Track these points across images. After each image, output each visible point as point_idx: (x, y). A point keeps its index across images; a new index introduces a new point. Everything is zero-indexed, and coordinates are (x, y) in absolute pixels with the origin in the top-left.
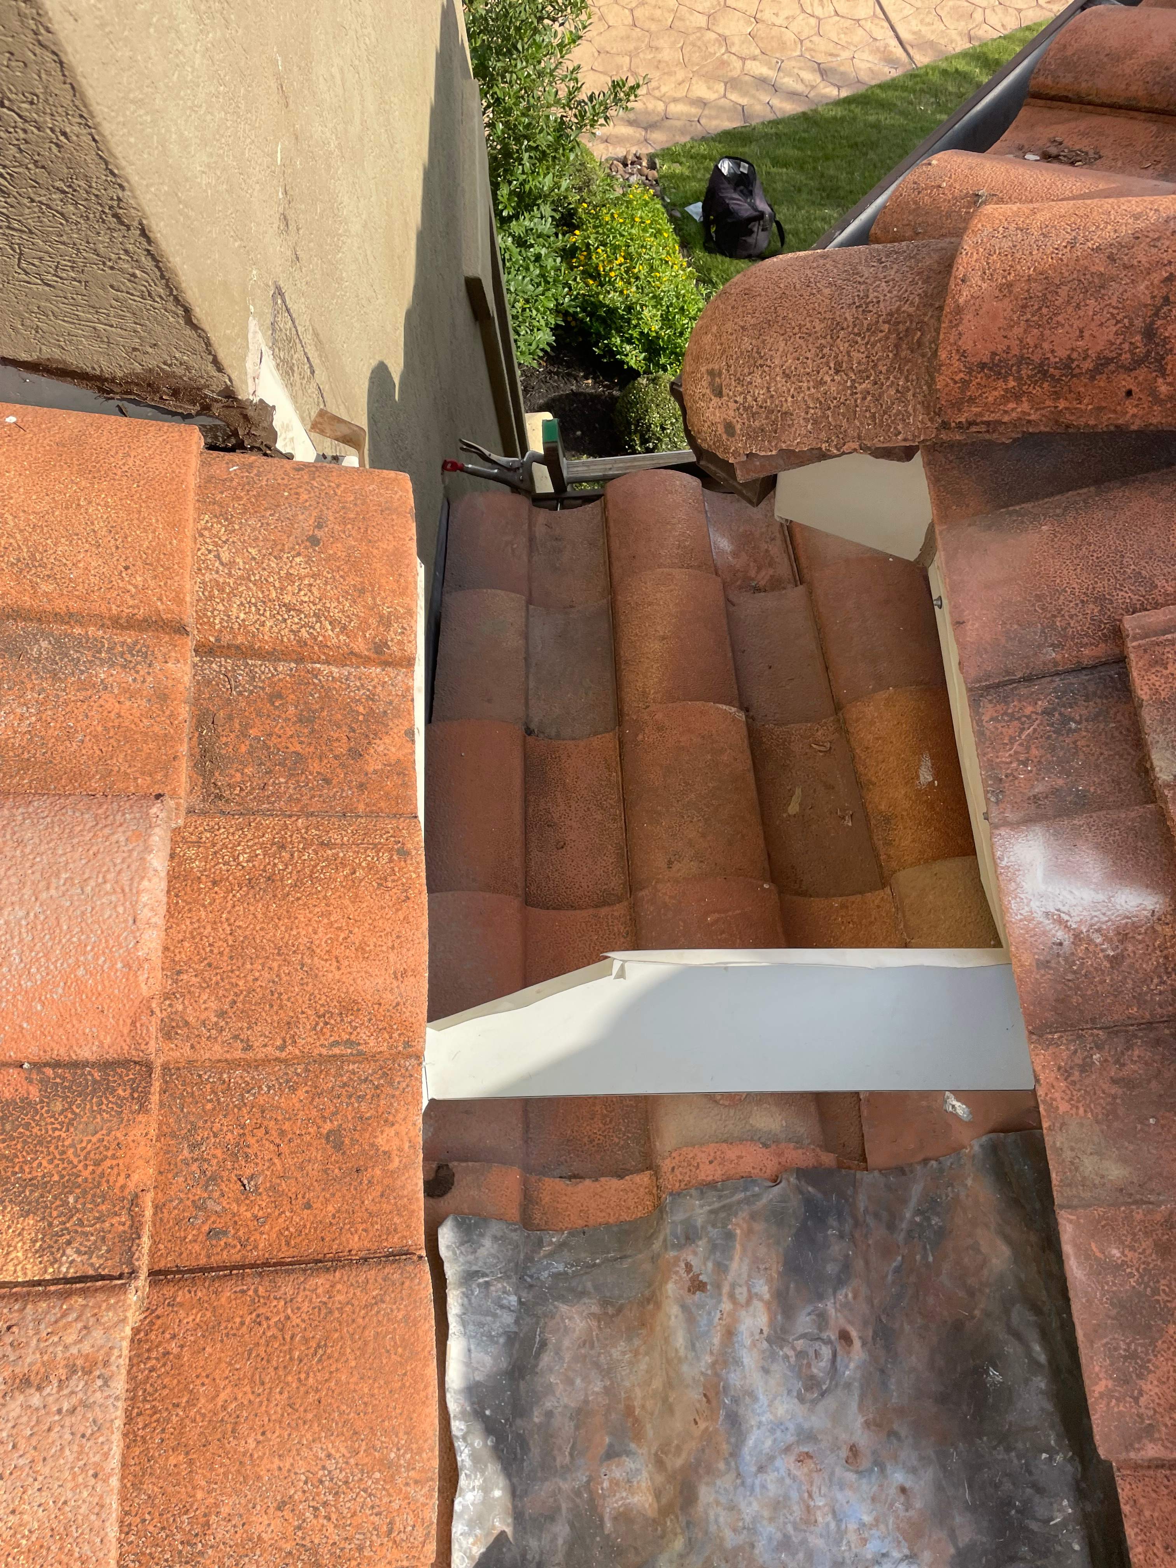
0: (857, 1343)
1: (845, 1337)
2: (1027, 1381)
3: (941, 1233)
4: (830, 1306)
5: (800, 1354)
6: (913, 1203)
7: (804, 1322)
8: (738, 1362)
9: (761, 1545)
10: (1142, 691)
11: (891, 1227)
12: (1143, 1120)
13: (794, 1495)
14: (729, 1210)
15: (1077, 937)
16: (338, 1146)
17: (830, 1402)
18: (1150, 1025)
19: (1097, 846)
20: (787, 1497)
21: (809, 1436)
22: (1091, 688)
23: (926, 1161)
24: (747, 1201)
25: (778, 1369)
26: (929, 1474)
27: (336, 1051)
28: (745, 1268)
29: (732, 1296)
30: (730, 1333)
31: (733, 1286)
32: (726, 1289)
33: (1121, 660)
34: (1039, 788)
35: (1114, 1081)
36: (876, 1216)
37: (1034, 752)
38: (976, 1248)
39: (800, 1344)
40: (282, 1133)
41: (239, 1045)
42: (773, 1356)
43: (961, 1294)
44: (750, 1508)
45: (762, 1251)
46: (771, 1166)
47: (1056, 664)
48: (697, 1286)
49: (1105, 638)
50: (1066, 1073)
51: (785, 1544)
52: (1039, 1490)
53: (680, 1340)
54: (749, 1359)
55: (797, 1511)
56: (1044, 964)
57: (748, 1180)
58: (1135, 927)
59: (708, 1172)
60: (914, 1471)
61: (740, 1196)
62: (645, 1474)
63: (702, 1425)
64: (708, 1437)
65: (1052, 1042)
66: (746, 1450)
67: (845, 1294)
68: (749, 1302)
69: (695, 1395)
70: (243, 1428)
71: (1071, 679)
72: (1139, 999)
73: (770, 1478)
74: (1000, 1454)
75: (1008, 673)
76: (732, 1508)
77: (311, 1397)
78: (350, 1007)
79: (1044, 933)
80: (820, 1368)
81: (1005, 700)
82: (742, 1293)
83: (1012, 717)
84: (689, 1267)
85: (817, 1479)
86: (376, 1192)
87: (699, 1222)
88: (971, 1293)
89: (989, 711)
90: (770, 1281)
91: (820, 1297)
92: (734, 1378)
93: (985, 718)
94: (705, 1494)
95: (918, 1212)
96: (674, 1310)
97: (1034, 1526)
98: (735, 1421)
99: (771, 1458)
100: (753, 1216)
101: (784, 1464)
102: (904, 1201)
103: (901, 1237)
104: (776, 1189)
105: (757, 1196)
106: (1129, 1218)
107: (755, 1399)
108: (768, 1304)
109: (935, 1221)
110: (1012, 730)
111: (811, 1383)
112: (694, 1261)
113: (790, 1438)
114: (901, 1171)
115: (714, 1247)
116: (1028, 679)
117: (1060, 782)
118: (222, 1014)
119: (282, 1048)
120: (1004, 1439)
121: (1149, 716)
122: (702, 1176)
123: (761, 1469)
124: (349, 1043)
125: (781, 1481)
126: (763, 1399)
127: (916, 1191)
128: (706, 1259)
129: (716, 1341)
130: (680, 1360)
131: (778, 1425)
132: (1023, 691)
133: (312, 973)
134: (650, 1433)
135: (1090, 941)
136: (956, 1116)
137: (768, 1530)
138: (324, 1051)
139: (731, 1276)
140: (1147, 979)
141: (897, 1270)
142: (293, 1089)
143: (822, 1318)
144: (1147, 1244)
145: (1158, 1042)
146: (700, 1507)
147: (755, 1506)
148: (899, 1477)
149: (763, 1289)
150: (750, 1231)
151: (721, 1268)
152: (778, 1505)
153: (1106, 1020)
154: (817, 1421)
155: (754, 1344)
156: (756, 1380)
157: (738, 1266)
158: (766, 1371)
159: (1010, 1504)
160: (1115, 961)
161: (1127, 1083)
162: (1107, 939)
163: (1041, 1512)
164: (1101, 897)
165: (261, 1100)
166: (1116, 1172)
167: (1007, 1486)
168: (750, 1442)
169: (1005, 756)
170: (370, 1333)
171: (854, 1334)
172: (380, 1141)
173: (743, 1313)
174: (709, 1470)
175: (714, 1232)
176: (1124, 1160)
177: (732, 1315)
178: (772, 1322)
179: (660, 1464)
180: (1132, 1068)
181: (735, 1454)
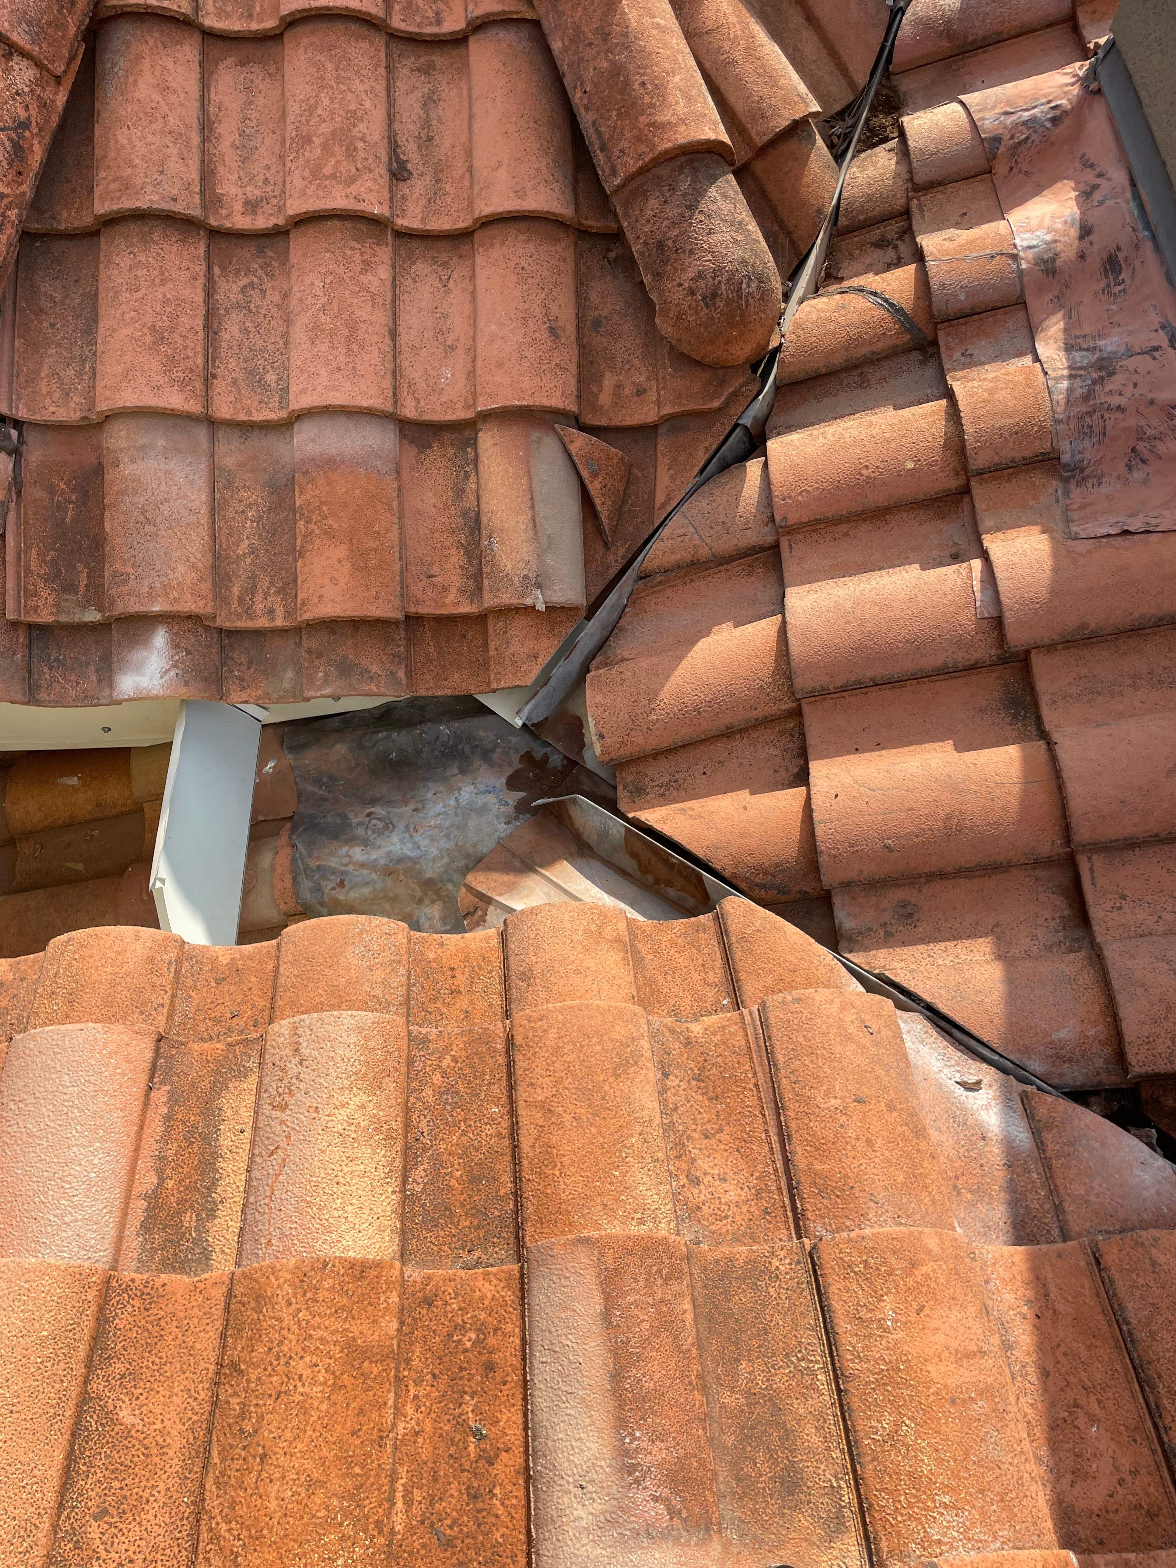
0: (372, 810)
1: (369, 815)
2: (394, 741)
3: (332, 778)
4: (355, 821)
5: (374, 832)
6: (316, 790)
7: (360, 831)
8: (375, 861)
9: (447, 846)
10: (51, 619)
11: (325, 800)
12: (267, 659)
13: (430, 833)
14: (307, 869)
15: (174, 666)
16: (224, 979)
17: (394, 820)
18: (222, 648)
19: (129, 651)
20: (430, 836)
21: (407, 827)
22: (41, 645)
23: (296, 783)
24: (302, 860)
25: (379, 841)
26: (430, 784)
27: (172, 970)
28: (335, 860)
29: (346, 865)
30: (363, 865)
31: (342, 865)
32: (343, 868)
33: (30, 626)
34: (94, 678)
35: (249, 668)
36: (320, 806)
37: (73, 678)
38: (338, 761)
39: (369, 833)
40: (212, 1002)
41: (160, 1009)
42: (373, 844)
43: (358, 770)
44: (434, 852)
45: (327, 851)
46: (287, 850)
47: (24, 656)
48: (342, 884)
49: (16, 630)
50: (243, 689)
51: (447, 836)
52: (437, 739)
53: (366, 890)
54: (374, 855)
55: (436, 831)
56: (186, 684)
57: (294, 861)
58: (172, 641)
59: (288, 883)
60: (428, 790)
61: (300, 863)
62: (426, 910)
63: (402, 877)
64: (406, 872)
65: (228, 691)
66: (412, 855)
67: (351, 815)
68: (350, 856)
69: (389, 881)
70: (336, 983)
71: (34, 652)
72: (209, 646)
73: (423, 843)
74: (424, 755)
75: (24, 679)
76: (434, 860)
77: (328, 960)
78: (151, 960)
79: (171, 680)
80: (380, 825)
81: (39, 687)
82: (345, 860)
83: (50, 685)
84: (333, 889)
85: (424, 824)
86: (250, 963)
87: (311, 884)
88: (357, 765)
89: (43, 696)
90: (341, 847)
91: (350, 825)
92: (382, 862)
93: (47, 698)
94: (429, 874)
95: (320, 788)
96: (352, 895)
97: (451, 742)
98: (400, 861)
99: (415, 843)
100: (310, 856)
101: (417, 837)
102: (314, 794)
103: (331, 795)
104: (299, 845)
105: (301, 854)
106: (307, 668)
107: (391, 851)
108: (351, 847)
109: (325, 780)
110: (57, 687)
111: (386, 827)
112: (330, 886)
113: (407, 835)
114: (299, 795)
115: (324, 877)
116: (30, 672)
117: (92, 668)
118: (142, 1013)
119: (166, 992)
120: (419, 753)
121: (64, 619)
122: (290, 886)
123: (419, 847)
124: (170, 964)
125: (424, 839)
126: (391, 848)
127: (310, 788)
128: (329, 880)
129: (366, 872)
130: (374, 890)
131: (402, 842)
132: (36, 677)
133: (129, 973)
134: (409, 909)
135: (177, 661)
136: (274, 768)
137: (443, 843)
138: (172, 975)
139: (337, 866)
140: (200, 642)
141: (345, 797)
142: (190, 997)
143: (360, 824)
144: (317, 662)
145: (231, 646)
146: (434, 876)
147: (433, 850)
148: (429, 795)
149: (344, 850)
150: (318, 858)
151: (334, 872)
152: (433, 839)
153: (218, 664)
154: (401, 826)
155: (368, 853)
156: (382, 852)
157: (333, 863)
158: (379, 847)
159: (443, 752)
160: (188, 652)
161: (250, 663)
162: (177, 653)
163: (446, 739)
164: (156, 652)
165: (193, 1010)
166: (290, 674)
167: (436, 753)
168: (408, 853)
169: (72, 693)
170: (306, 943)
171: (368, 811)
172: (225, 962)
173: (354, 859)
174: (420, 873)
175: (317, 876)
176: (285, 670)
177: (354, 865)
178: (357, 845)
179: (420, 901)
180: (243, 659)
181: (411, 859)
